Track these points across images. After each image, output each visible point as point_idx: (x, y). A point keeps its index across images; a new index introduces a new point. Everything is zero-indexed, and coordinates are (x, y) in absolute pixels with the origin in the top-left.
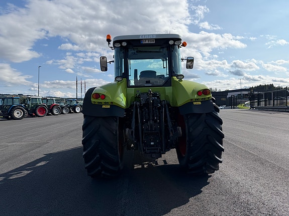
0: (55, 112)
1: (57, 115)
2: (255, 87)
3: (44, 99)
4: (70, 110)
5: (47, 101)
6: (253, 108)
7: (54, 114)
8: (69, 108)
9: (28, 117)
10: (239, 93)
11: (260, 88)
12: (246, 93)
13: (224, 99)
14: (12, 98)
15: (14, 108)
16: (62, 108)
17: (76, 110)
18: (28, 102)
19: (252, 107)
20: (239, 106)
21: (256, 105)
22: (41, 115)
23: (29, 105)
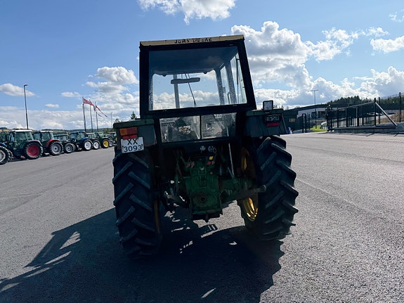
0: (54, 149)
1: (57, 155)
2: (335, 101)
3: (36, 133)
4: (76, 147)
5: (41, 136)
6: (332, 130)
7: (52, 154)
8: (75, 144)
9: (14, 160)
11: (343, 102)
12: (323, 109)
13: (292, 120)
16: (64, 144)
17: (85, 146)
18: (13, 139)
20: (314, 128)
21: (335, 126)
22: (33, 157)
23: (14, 143)
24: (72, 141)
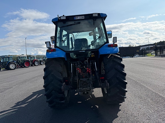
0: (36, 63)
1: (37, 66)
3: (29, 57)
5: (31, 58)
7: (35, 65)
9: (20, 68)
10: (148, 47)
12: (152, 46)
13: (138, 51)
14: (8, 57)
15: (10, 63)
16: (41, 61)
18: (19, 59)
19: (156, 55)
20: (148, 55)
21: (159, 53)
22: (27, 66)
23: (20, 61)
24: (44, 60)
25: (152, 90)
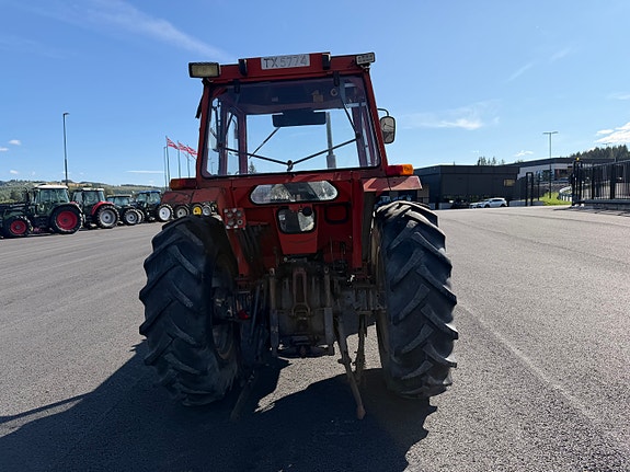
0: (104, 219)
1: (105, 228)
2: (585, 154)
3: (76, 191)
4: (145, 215)
5: (84, 196)
6: (580, 203)
7: (100, 226)
8: (143, 210)
9: (37, 234)
10: (547, 167)
11: (598, 155)
12: (564, 166)
13: (510, 183)
16: (124, 211)
17: (161, 215)
20: (545, 199)
21: (586, 195)
22: (66, 230)
24: (139, 206)
25: (540, 372)
